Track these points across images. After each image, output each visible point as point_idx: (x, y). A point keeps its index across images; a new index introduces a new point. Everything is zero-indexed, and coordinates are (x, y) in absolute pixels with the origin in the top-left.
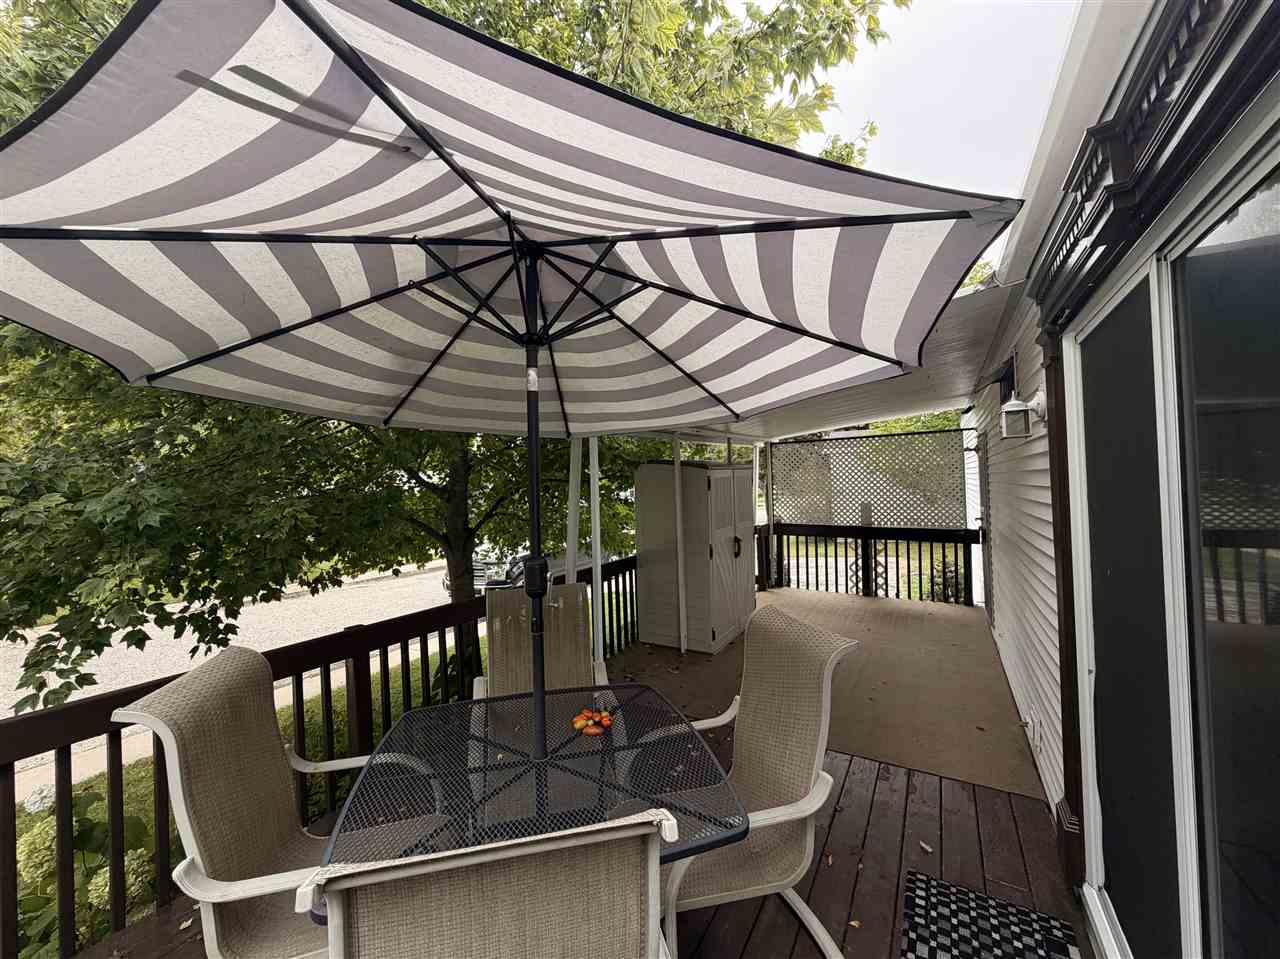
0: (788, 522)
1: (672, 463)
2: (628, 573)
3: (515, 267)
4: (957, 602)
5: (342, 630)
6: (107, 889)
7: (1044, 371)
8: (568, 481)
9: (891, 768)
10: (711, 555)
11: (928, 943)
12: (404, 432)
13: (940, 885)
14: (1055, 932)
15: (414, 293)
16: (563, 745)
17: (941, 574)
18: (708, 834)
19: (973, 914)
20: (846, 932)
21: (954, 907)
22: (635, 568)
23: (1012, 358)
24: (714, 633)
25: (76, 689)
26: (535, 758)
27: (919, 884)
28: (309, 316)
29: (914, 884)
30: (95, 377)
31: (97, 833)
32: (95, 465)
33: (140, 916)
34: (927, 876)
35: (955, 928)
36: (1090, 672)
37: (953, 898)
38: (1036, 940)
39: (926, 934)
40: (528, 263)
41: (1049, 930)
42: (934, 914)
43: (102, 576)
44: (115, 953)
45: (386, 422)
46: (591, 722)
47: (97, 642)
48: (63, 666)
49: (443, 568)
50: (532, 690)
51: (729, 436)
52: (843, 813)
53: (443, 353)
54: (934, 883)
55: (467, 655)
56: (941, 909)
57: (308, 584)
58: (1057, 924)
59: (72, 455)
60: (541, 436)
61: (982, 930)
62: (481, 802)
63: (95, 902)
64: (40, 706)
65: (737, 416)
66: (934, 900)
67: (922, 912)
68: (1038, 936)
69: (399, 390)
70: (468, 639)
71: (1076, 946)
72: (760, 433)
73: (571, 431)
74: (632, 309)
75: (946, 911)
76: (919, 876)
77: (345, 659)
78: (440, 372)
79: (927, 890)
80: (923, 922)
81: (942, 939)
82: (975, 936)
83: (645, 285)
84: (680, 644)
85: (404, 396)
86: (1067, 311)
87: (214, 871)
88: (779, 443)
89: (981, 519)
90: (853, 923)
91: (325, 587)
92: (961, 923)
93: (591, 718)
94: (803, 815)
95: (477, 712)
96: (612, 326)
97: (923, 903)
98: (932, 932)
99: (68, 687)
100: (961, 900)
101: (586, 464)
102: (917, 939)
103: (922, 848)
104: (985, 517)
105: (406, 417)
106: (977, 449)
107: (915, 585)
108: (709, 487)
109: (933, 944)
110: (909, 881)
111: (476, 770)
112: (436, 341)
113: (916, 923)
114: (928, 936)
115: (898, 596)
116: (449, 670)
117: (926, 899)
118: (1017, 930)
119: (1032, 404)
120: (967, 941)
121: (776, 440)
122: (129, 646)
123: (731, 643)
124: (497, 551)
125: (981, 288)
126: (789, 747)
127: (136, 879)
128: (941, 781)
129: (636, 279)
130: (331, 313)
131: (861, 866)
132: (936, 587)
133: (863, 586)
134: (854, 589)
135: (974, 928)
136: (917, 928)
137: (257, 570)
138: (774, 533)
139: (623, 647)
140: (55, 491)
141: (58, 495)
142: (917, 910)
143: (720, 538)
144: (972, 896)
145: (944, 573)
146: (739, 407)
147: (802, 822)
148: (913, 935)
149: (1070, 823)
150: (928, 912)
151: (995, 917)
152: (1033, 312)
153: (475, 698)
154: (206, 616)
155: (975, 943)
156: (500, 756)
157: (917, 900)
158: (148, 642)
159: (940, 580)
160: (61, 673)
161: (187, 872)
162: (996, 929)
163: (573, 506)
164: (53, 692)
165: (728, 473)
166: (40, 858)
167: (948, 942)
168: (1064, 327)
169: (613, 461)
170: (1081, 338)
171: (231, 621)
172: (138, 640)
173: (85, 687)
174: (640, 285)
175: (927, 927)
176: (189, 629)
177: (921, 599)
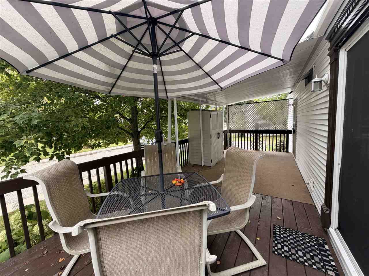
0: (233, 129)
1: (199, 110)
2: (186, 144)
3: (148, 28)
4: (284, 151)
5: (101, 158)
6: (38, 230)
7: (330, 65)
8: (167, 117)
9: (266, 196)
10: (211, 138)
11: (281, 244)
12: (116, 97)
13: (283, 228)
14: (320, 241)
15: (113, 40)
16: (169, 189)
17: (279, 143)
18: (218, 213)
19: (294, 236)
20: (256, 241)
21: (288, 234)
22: (188, 143)
23: (313, 68)
24: (212, 160)
25: (20, 174)
26: (161, 192)
27: (277, 228)
28: (77, 49)
29: (276, 228)
30: (20, 84)
31: (34, 215)
32: (18, 107)
33: (49, 237)
34: (280, 226)
35: (289, 240)
36: (339, 164)
37: (288, 232)
38: (314, 244)
39: (280, 242)
40: (152, 27)
41: (318, 241)
42: (282, 236)
43: (22, 140)
44: (42, 247)
45: (109, 93)
46: (178, 182)
47: (26, 161)
48: (16, 167)
49: (132, 146)
50: (159, 174)
51: (216, 102)
52: (253, 209)
53: (125, 66)
54: (282, 228)
55: (140, 168)
56: (284, 235)
57: (91, 146)
58: (321, 239)
59: (11, 103)
60: (159, 98)
61: (297, 241)
62: (144, 204)
63: (35, 233)
64: (9, 178)
65: (222, 88)
66: (282, 232)
67: (279, 236)
68: (315, 242)
69: (111, 80)
70: (139, 163)
71: (327, 245)
72: (225, 102)
73: (168, 96)
74: (188, 45)
75: (286, 235)
76: (277, 226)
77: (103, 166)
78: (125, 74)
79: (280, 230)
80: (279, 238)
81: (285, 243)
82: (295, 242)
83: (193, 34)
84: (202, 164)
85: (114, 83)
86: (344, 39)
87: (63, 224)
88: (231, 105)
89: (293, 126)
90: (258, 239)
91: (96, 147)
92: (291, 239)
93: (178, 181)
94: (246, 208)
95: (143, 180)
96: (181, 54)
97: (279, 233)
98: (282, 241)
99: (18, 173)
100: (291, 232)
101: (173, 111)
102: (278, 243)
103: (277, 218)
104: (295, 126)
105: (116, 91)
106: (293, 105)
107: (271, 147)
108: (210, 117)
109: (283, 244)
110: (274, 227)
111: (143, 195)
112: (122, 61)
113: (277, 239)
114: (281, 242)
115: (266, 150)
116: (135, 172)
117: (280, 232)
118: (308, 241)
119: (323, 79)
120: (293, 244)
121: (230, 104)
122: (35, 161)
123: (217, 163)
124: (147, 140)
125: (308, 39)
126: (241, 188)
127: (46, 227)
128: (282, 200)
129: (190, 32)
130: (85, 48)
131: (259, 223)
132: (277, 148)
133: (255, 147)
134: (253, 149)
135: (295, 240)
136: (277, 240)
137: (74, 141)
138: (229, 133)
139: (185, 165)
140: (6, 114)
141: (6, 115)
142: (277, 235)
143: (214, 133)
144: (294, 231)
145: (280, 143)
146: (223, 84)
147: (245, 210)
148: (276, 242)
149: (326, 210)
150: (280, 236)
151: (301, 237)
152: (327, 45)
153: (142, 176)
154: (61, 154)
155: (295, 244)
156: (150, 191)
157: (277, 233)
158: (41, 160)
159: (279, 145)
160: (15, 169)
161: (53, 224)
162: (302, 240)
163: (169, 125)
164: (13, 174)
165: (216, 113)
166: (18, 222)
167: (287, 244)
168: (340, 47)
169: (181, 110)
170: (347, 50)
171: (68, 156)
172: (38, 160)
173: (23, 173)
174: (192, 34)
175: (280, 240)
176: (55, 158)
177: (273, 151)
